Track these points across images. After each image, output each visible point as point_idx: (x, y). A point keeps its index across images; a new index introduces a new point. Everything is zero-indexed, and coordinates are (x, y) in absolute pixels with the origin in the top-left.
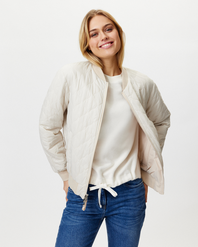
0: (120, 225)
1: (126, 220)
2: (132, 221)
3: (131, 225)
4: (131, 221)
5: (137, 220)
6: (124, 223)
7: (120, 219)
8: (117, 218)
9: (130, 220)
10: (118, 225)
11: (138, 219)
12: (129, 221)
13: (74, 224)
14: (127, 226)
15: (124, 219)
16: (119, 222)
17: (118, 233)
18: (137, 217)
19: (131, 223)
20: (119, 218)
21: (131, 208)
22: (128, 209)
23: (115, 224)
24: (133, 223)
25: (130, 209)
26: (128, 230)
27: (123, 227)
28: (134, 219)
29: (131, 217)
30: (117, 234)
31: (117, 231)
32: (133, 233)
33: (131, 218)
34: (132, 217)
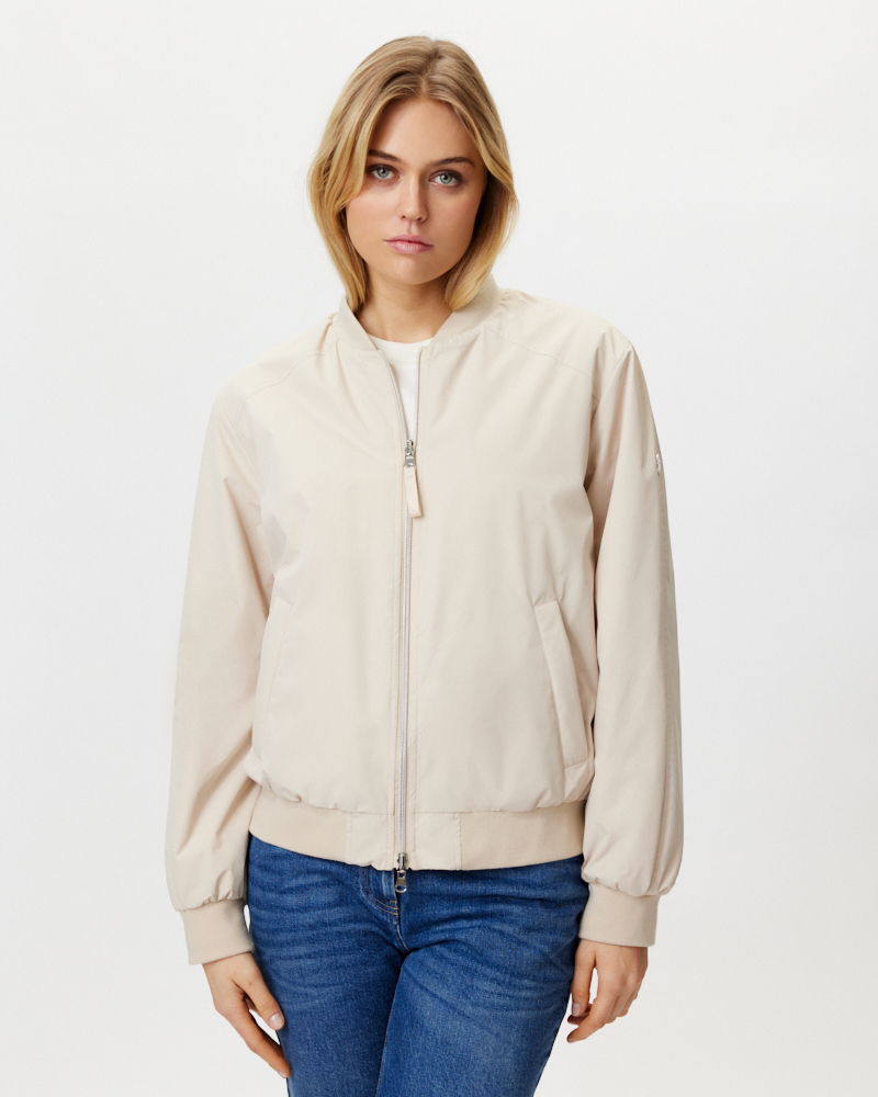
0: (443, 993)
1: (473, 973)
2: (500, 989)
3: (493, 1005)
4: (493, 987)
5: (523, 994)
6: (464, 987)
7: (452, 965)
8: (441, 957)
9: (492, 980)
10: (435, 996)
11: (529, 994)
12: (486, 986)
13: (304, 1006)
14: (473, 1004)
15: (467, 969)
16: (442, 979)
17: (427, 1032)
18: (526, 982)
19: (496, 1000)
20: (447, 959)
21: (507, 928)
22: (495, 930)
23: (422, 987)
24: (502, 1001)
25: (502, 933)
26: (477, 1030)
27: (454, 1009)
28: (510, 983)
29: (498, 967)
30: (421, 1040)
31: (423, 1026)
32: (494, 1051)
33: (498, 974)
34: (506, 968)
